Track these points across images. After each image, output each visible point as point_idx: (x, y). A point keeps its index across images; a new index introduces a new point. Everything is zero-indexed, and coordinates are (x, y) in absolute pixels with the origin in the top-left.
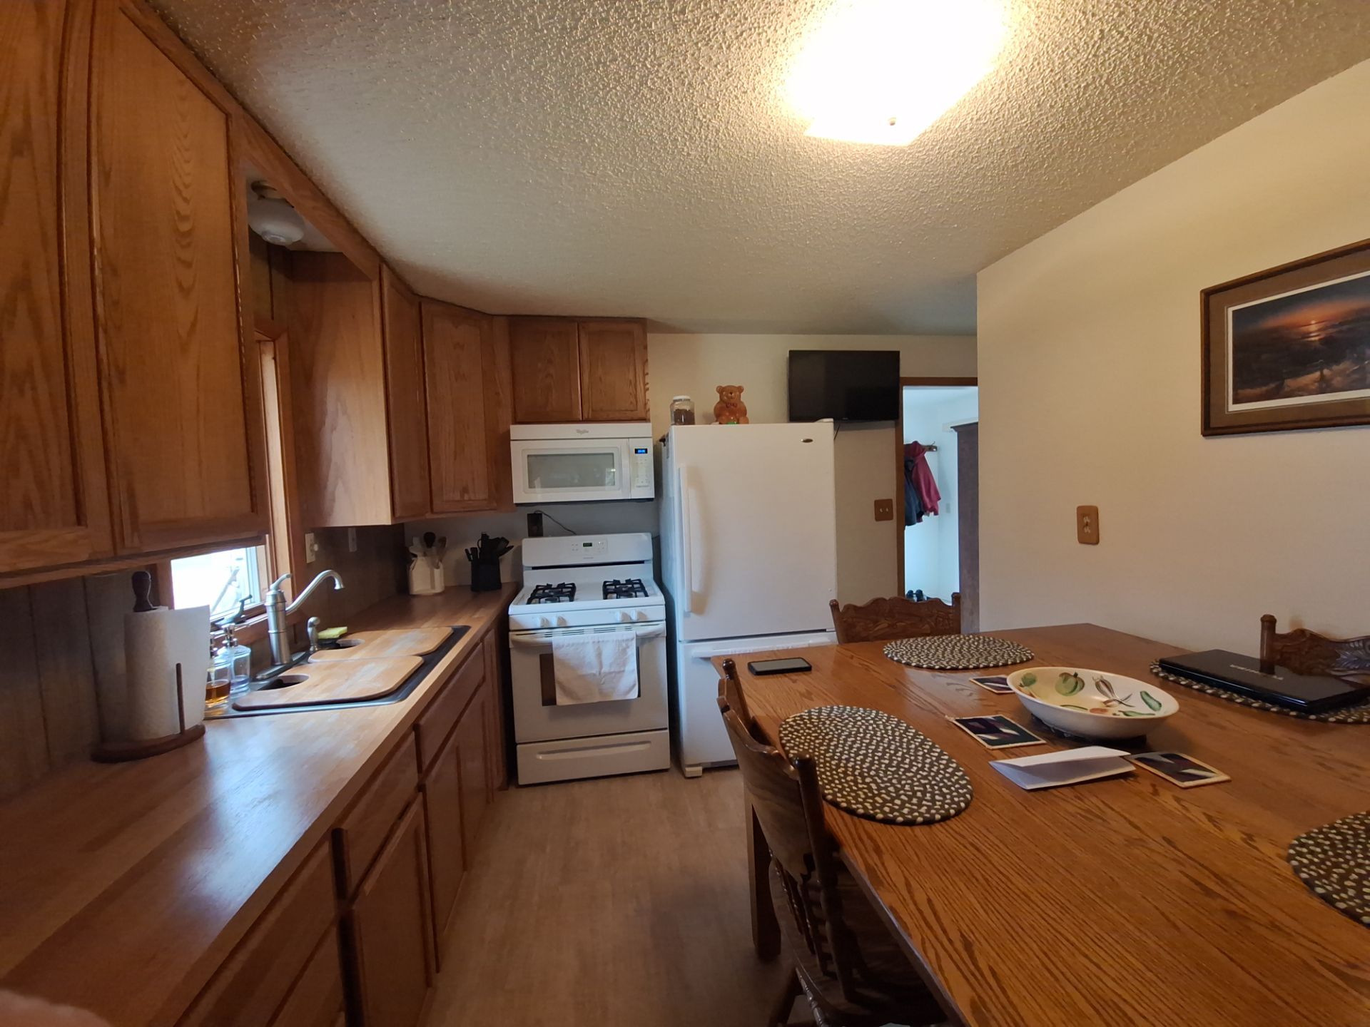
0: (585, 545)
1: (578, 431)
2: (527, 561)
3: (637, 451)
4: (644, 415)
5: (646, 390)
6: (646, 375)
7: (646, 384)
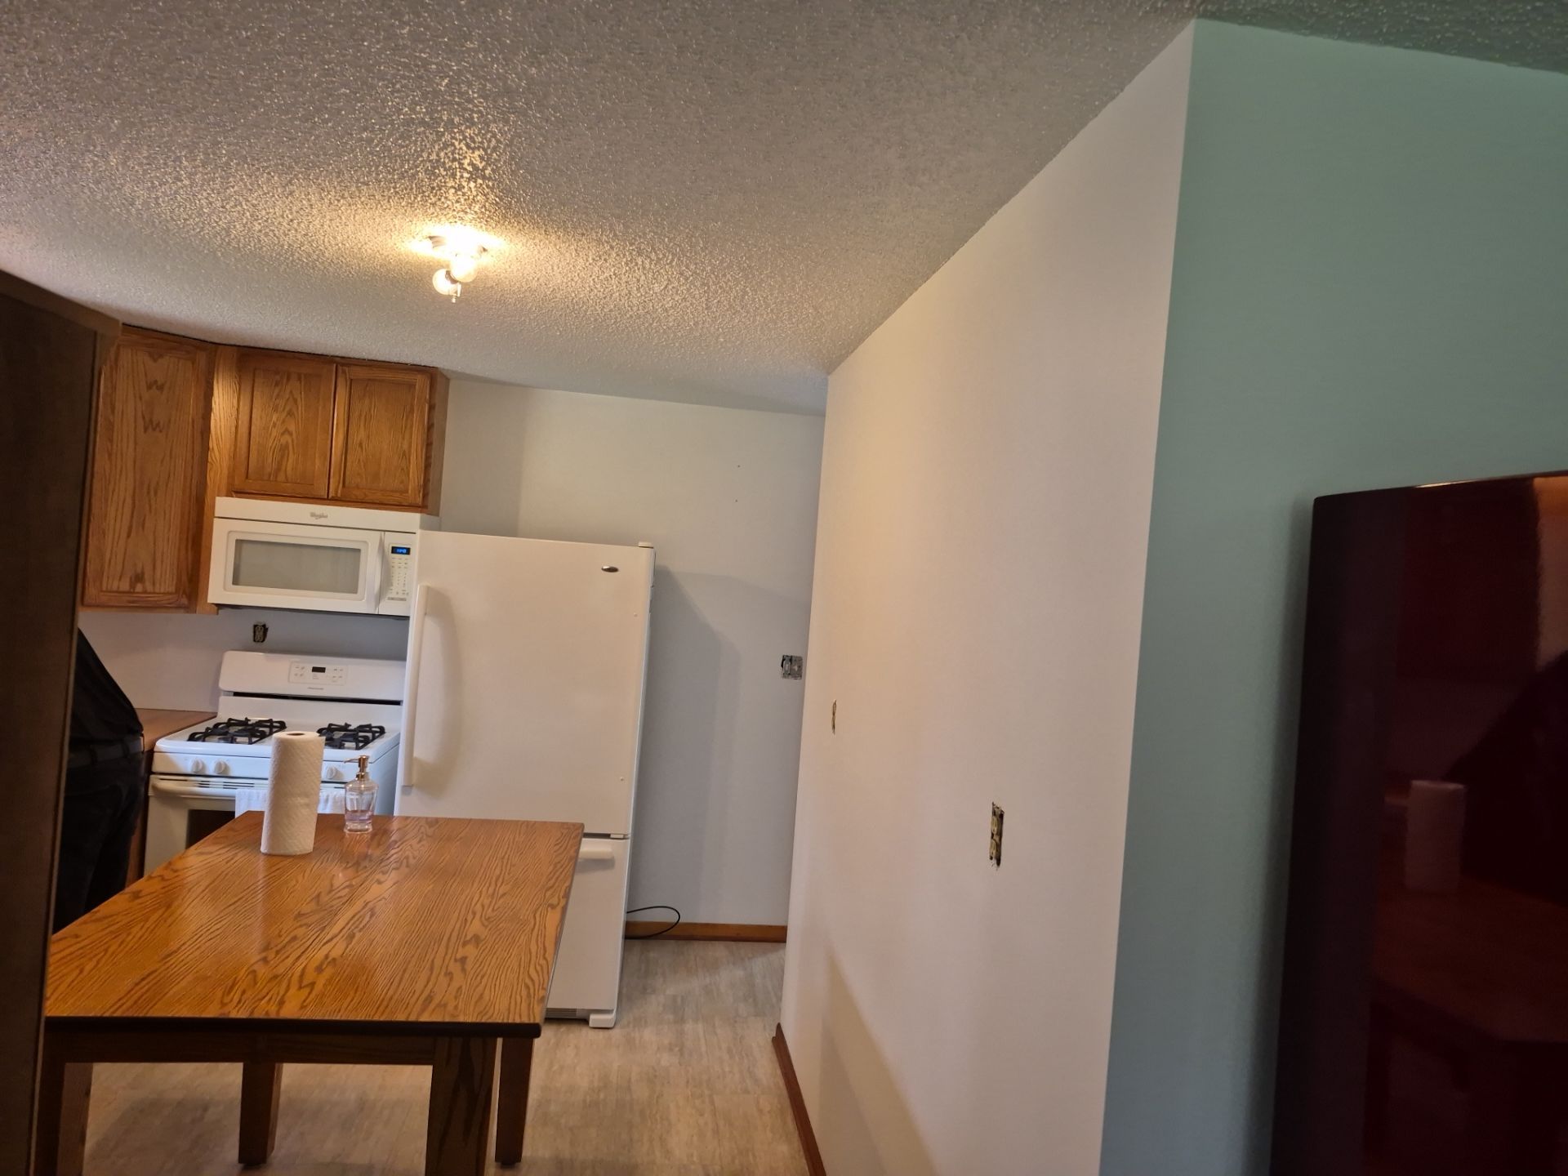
0: (315, 670)
3: (395, 550)
4: (419, 500)
5: (427, 466)
6: (429, 445)
7: (428, 458)
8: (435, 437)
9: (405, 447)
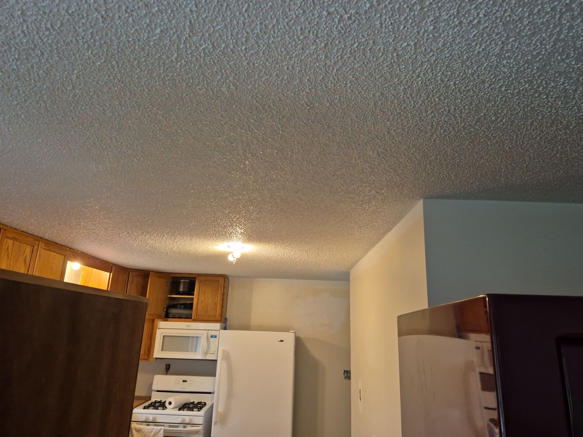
0: (184, 381)
1: (187, 326)
2: (155, 387)
3: (212, 337)
4: (219, 319)
5: (222, 307)
6: (223, 300)
7: (223, 304)
8: (225, 297)
9: (216, 301)
